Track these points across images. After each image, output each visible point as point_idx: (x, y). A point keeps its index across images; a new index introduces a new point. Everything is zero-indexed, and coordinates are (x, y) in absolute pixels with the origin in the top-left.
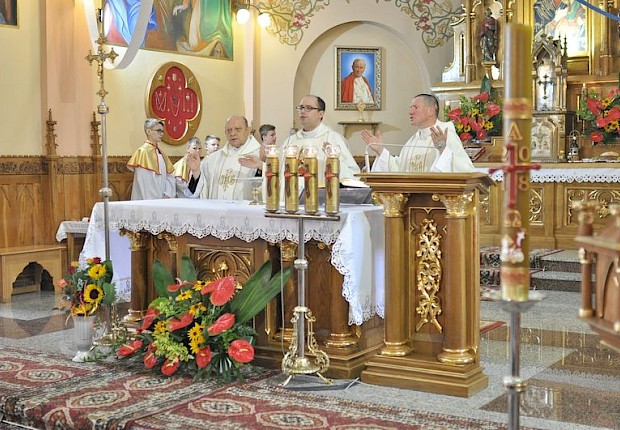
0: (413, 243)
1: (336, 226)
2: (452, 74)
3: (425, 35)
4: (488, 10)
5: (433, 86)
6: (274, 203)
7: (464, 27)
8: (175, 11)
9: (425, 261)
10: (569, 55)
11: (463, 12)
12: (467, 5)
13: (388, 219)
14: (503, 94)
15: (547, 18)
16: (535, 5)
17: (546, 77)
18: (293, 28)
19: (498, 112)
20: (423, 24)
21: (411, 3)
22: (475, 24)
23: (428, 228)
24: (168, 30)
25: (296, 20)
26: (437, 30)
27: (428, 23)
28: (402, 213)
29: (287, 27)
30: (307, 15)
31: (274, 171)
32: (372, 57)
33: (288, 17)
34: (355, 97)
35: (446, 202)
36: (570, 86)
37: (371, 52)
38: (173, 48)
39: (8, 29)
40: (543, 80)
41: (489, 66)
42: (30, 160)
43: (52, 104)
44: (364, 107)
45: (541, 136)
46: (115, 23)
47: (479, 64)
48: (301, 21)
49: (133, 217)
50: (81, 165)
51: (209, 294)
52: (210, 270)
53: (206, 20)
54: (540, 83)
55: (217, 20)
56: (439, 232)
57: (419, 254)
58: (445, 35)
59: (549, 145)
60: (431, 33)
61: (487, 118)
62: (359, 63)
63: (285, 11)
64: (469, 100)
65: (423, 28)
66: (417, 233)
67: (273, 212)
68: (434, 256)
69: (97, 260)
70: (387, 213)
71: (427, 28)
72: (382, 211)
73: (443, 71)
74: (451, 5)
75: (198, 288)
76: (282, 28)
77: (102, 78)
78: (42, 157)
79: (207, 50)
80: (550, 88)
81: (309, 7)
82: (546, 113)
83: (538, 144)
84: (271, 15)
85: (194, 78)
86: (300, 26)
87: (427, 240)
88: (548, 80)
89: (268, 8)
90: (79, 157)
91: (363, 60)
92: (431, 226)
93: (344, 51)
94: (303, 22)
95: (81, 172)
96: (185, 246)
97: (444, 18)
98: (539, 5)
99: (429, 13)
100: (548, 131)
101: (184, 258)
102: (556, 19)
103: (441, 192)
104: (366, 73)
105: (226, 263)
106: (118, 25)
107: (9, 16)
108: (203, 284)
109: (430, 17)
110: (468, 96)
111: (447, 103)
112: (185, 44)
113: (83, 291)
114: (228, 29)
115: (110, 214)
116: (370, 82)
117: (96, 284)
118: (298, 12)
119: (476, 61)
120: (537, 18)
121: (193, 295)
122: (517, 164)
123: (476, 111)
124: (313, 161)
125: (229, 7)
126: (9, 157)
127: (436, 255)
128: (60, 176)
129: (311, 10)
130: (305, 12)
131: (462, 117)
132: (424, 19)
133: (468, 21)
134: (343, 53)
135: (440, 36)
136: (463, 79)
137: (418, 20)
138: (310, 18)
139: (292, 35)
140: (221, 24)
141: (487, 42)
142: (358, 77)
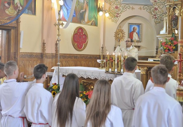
2: (163, 32)
3: (155, 20)
4: (175, 13)
5: (157, 35)
6: (108, 69)
7: (167, 18)
8: (81, 12)
11: (167, 13)
12: (168, 11)
13: (142, 75)
14: (178, 38)
18: (116, 17)
19: (177, 44)
20: (154, 17)
21: (151, 10)
22: (170, 17)
24: (79, 17)
25: (117, 15)
26: (159, 18)
29: (114, 17)
31: (108, 59)
32: (139, 26)
33: (114, 14)
34: (133, 38)
37: (139, 25)
38: (80, 23)
39: (33, 16)
41: (175, 30)
42: (38, 54)
43: (45, 38)
44: (136, 41)
46: (63, 15)
47: (171, 29)
48: (118, 15)
49: (66, 72)
50: (52, 56)
51: (88, 95)
52: (88, 88)
53: (90, 14)
55: (93, 14)
61: (174, 45)
63: (113, 12)
64: (168, 40)
67: (108, 72)
69: (55, 84)
70: (142, 73)
71: (156, 18)
72: (140, 72)
73: (160, 31)
74: (163, 11)
75: (85, 93)
76: (112, 17)
77: (59, 31)
78: (41, 53)
79: (90, 23)
84: (109, 13)
85: (86, 31)
89: (108, 11)
90: (52, 53)
91: (136, 27)
94: (119, 16)
95: (52, 58)
96: (81, 81)
97: (161, 15)
99: (157, 13)
101: (81, 84)
104: (137, 31)
105: (93, 86)
107: (33, 12)
108: (86, 92)
109: (157, 15)
110: (168, 38)
111: (161, 41)
112: (84, 21)
114: (96, 17)
115: (60, 70)
116: (138, 34)
117: (55, 91)
118: (117, 12)
121: (83, 95)
122: (182, 59)
123: (170, 43)
124: (120, 57)
125: (97, 11)
126: (32, 53)
128: (46, 59)
129: (121, 12)
130: (119, 12)
131: (166, 45)
132: (155, 15)
133: (168, 16)
134: (130, 25)
135: (160, 20)
136: (166, 33)
137: (153, 15)
138: (121, 14)
139: (115, 19)
140: (94, 15)
141: (174, 22)
142: (134, 32)
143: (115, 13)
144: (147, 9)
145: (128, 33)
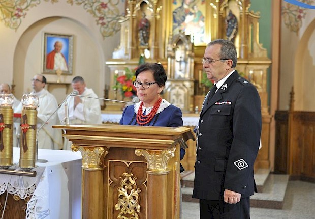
0: (111, 196)
1: (32, 180)
2: (117, 55)
3: (102, 29)
4: (144, 13)
5: (107, 61)
7: (129, 24)
9: (123, 215)
10: (196, 45)
11: (128, 14)
12: (131, 9)
13: (88, 172)
15: (181, 20)
16: (174, 12)
17: (181, 57)
18: (15, 17)
21: (94, 7)
22: (135, 22)
23: (128, 182)
25: (17, 12)
26: (110, 26)
27: (105, 21)
28: (101, 166)
29: (10, 16)
30: (24, 9)
32: (67, 41)
33: (11, 10)
34: (55, 66)
35: (149, 158)
36: (195, 64)
37: (67, 38)
41: (143, 49)
44: (61, 72)
45: (178, 95)
47: (137, 48)
48: (20, 13)
56: (139, 186)
57: (117, 207)
58: (114, 30)
59: (183, 101)
60: (106, 28)
62: (59, 44)
63: (8, 5)
64: (131, 71)
65: (101, 24)
66: (116, 186)
68: (132, 211)
70: (86, 166)
71: (103, 24)
73: (113, 51)
74: (118, 11)
76: (7, 16)
80: (183, 65)
81: (25, 5)
82: (181, 80)
86: (19, 16)
87: (126, 194)
88: (182, 59)
91: (62, 42)
92: (130, 179)
93: (50, 36)
94: (22, 14)
97: (114, 19)
98: (176, 12)
99: (105, 15)
100: (182, 92)
102: (186, 22)
103: (144, 147)
109: (105, 18)
110: (130, 68)
111: (117, 72)
116: (66, 57)
118: (18, 7)
119: (135, 45)
120: (175, 21)
127: (135, 209)
129: (27, 6)
130: (23, 7)
131: (126, 81)
132: (101, 18)
133: (131, 19)
134: (49, 36)
135: (112, 30)
136: (127, 57)
137: (98, 19)
138: (27, 12)
139: (14, 22)
141: (143, 33)
142: (57, 53)
143: (14, 8)
144: (86, 4)
145: (44, 56)
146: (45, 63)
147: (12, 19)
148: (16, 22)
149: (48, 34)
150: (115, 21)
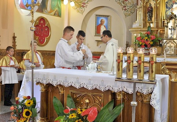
2: (136, 25)
3: (125, 12)
4: (150, 4)
5: (130, 29)
6: (120, 74)
7: (141, 9)
12: (143, 2)
15: (170, 7)
16: (166, 3)
17: (172, 27)
18: (82, 7)
19: (155, 38)
20: (124, 8)
21: (121, 1)
22: (145, 8)
25: (83, 5)
26: (129, 10)
27: (126, 8)
29: (79, 7)
30: (86, 3)
32: (107, 19)
33: (80, 3)
34: (101, 32)
37: (107, 17)
38: (42, 12)
40: (171, 28)
41: (150, 23)
45: (170, 47)
48: (84, 5)
52: (80, 102)
53: (53, 2)
54: (170, 29)
55: (56, 3)
58: (131, 12)
59: (173, 50)
60: (127, 11)
61: (151, 40)
62: (103, 20)
63: (79, 1)
64: (143, 34)
65: (125, 10)
67: (119, 79)
69: (29, 97)
73: (133, 24)
74: (133, 2)
75: (79, 112)
76: (78, 7)
79: (53, 13)
82: (172, 39)
83: (169, 49)
84: (74, 2)
85: (49, 23)
93: (98, 16)
94: (85, 6)
96: (69, 91)
97: (131, 7)
98: (168, 3)
99: (126, 5)
100: (173, 45)
101: (69, 97)
102: (174, 7)
105: (89, 100)
106: (23, 1)
108: (82, 110)
109: (126, 6)
110: (142, 32)
112: (46, 10)
113: (22, 112)
114: (60, 7)
117: (29, 109)
118: (83, 2)
120: (167, 7)
121: (77, 116)
123: (147, 38)
128: (1, 57)
129: (88, 2)
131: (141, 40)
132: (125, 7)
133: (143, 7)
135: (130, 13)
136: (140, 27)
137: (123, 7)
138: (87, 4)
139: (81, 10)
140: (58, 4)
141: (149, 14)
142: (102, 25)
145: (96, 27)
146: (96, 30)
147: (80, 8)
148: (82, 10)
149: (97, 15)
150: (132, 8)
